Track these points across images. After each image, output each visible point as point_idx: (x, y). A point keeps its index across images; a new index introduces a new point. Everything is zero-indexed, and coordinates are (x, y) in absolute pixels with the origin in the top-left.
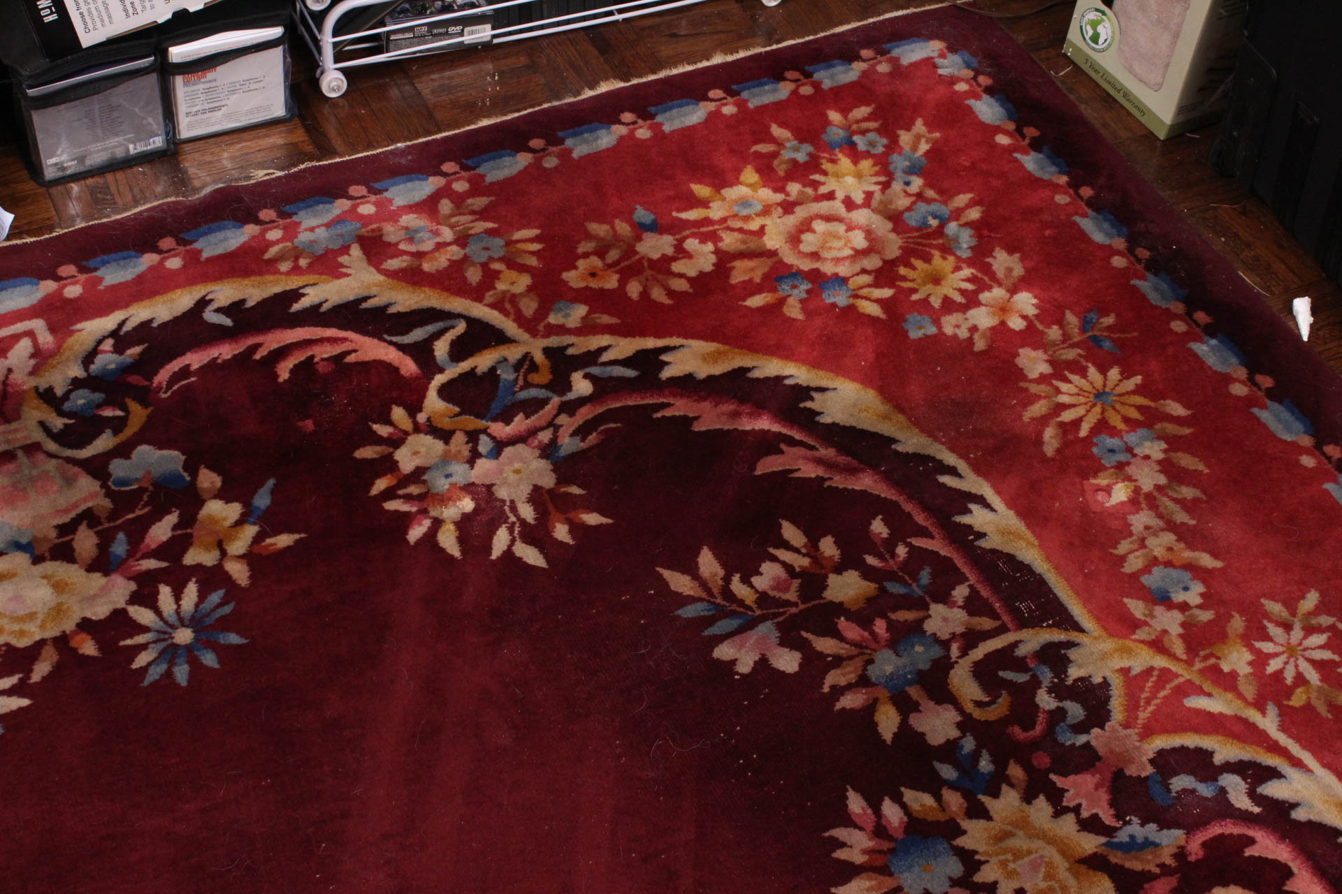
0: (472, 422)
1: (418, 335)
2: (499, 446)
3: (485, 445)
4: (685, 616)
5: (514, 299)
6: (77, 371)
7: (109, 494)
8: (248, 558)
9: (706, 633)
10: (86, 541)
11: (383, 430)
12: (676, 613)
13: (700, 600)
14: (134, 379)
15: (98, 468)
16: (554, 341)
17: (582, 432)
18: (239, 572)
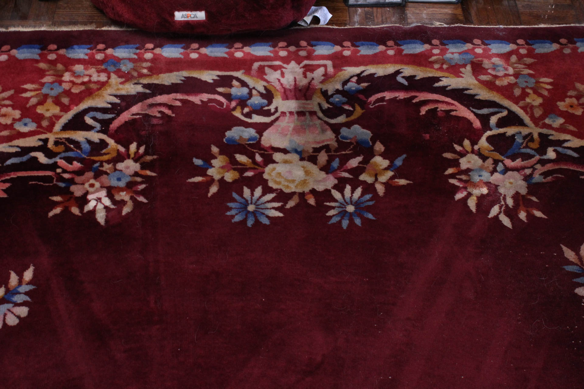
0: (498, 156)
1: (485, 111)
2: (506, 170)
3: (500, 167)
4: (567, 270)
5: (532, 107)
6: (339, 87)
7: (338, 141)
8: (386, 184)
9: (575, 280)
10: (323, 157)
11: (458, 148)
12: (564, 267)
13: (577, 265)
14: (361, 97)
15: (336, 128)
16: (545, 131)
17: (545, 174)
18: (380, 189)
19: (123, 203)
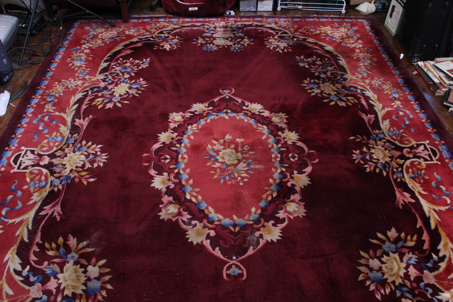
0: (280, 39)
1: (277, 31)
2: (282, 42)
3: (280, 42)
5: (291, 31)
6: (236, 26)
7: (234, 36)
8: (248, 44)
10: (230, 39)
11: (268, 38)
14: (242, 28)
15: (234, 34)
16: (294, 35)
17: (293, 43)
18: (246, 45)
19: (174, 47)
